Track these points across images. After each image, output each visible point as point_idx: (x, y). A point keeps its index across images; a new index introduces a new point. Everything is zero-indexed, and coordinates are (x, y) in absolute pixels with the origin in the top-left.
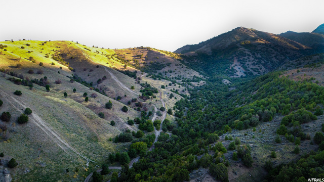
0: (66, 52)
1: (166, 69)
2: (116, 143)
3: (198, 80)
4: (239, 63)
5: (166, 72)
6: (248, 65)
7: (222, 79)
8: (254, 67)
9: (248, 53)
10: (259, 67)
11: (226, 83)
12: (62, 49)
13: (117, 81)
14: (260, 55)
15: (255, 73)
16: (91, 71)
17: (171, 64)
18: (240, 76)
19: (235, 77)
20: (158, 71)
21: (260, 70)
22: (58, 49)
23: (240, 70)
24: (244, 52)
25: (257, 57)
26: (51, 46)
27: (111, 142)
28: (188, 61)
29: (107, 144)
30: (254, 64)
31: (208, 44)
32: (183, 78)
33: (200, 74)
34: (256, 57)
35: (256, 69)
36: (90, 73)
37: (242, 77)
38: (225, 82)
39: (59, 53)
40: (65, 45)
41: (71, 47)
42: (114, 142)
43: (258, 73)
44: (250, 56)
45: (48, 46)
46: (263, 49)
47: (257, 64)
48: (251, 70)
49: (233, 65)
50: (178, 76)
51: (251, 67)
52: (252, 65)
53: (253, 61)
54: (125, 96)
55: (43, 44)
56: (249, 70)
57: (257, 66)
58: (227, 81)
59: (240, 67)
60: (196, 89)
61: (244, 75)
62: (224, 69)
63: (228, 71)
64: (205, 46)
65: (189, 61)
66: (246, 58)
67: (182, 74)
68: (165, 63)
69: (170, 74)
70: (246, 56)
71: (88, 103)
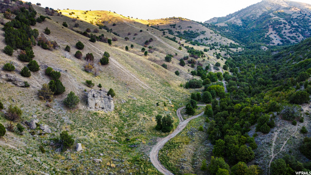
0: (106, 20)
1: (202, 37)
2: (187, 88)
3: (235, 47)
4: (275, 32)
5: (201, 40)
6: (284, 33)
7: (260, 46)
8: (291, 35)
9: (284, 21)
10: (296, 35)
11: (265, 49)
12: (103, 17)
13: (163, 42)
14: (297, 23)
15: (293, 41)
16: (136, 35)
17: (205, 32)
18: (276, 44)
19: (271, 45)
20: (193, 39)
21: (297, 38)
22: (100, 18)
23: (276, 38)
24: (279, 21)
25: (294, 25)
26: (93, 15)
27: (183, 88)
28: (219, 30)
29: (179, 89)
30: (291, 32)
31: (237, 16)
32: (220, 45)
33: (235, 42)
34: (292, 25)
35: (293, 37)
36: (135, 36)
37: (278, 44)
38: (263, 48)
39: (101, 21)
40: (105, 14)
41: (110, 16)
42: (184, 88)
43: (296, 41)
44: (286, 24)
45: (90, 14)
46: (299, 18)
47: (294, 32)
48: (288, 38)
49: (268, 34)
50: (215, 43)
51: (288, 35)
52: (289, 33)
53: (290, 29)
54: (176, 54)
55: (85, 13)
56: (285, 38)
57: (294, 34)
58: (265, 47)
59: (276, 35)
60: (236, 54)
61: (281, 43)
62: (259, 38)
63: (263, 39)
64: (234, 18)
65: (221, 31)
66: (282, 26)
67: (218, 41)
68: (199, 32)
69: (206, 41)
70: (281, 24)
71: (148, 57)
